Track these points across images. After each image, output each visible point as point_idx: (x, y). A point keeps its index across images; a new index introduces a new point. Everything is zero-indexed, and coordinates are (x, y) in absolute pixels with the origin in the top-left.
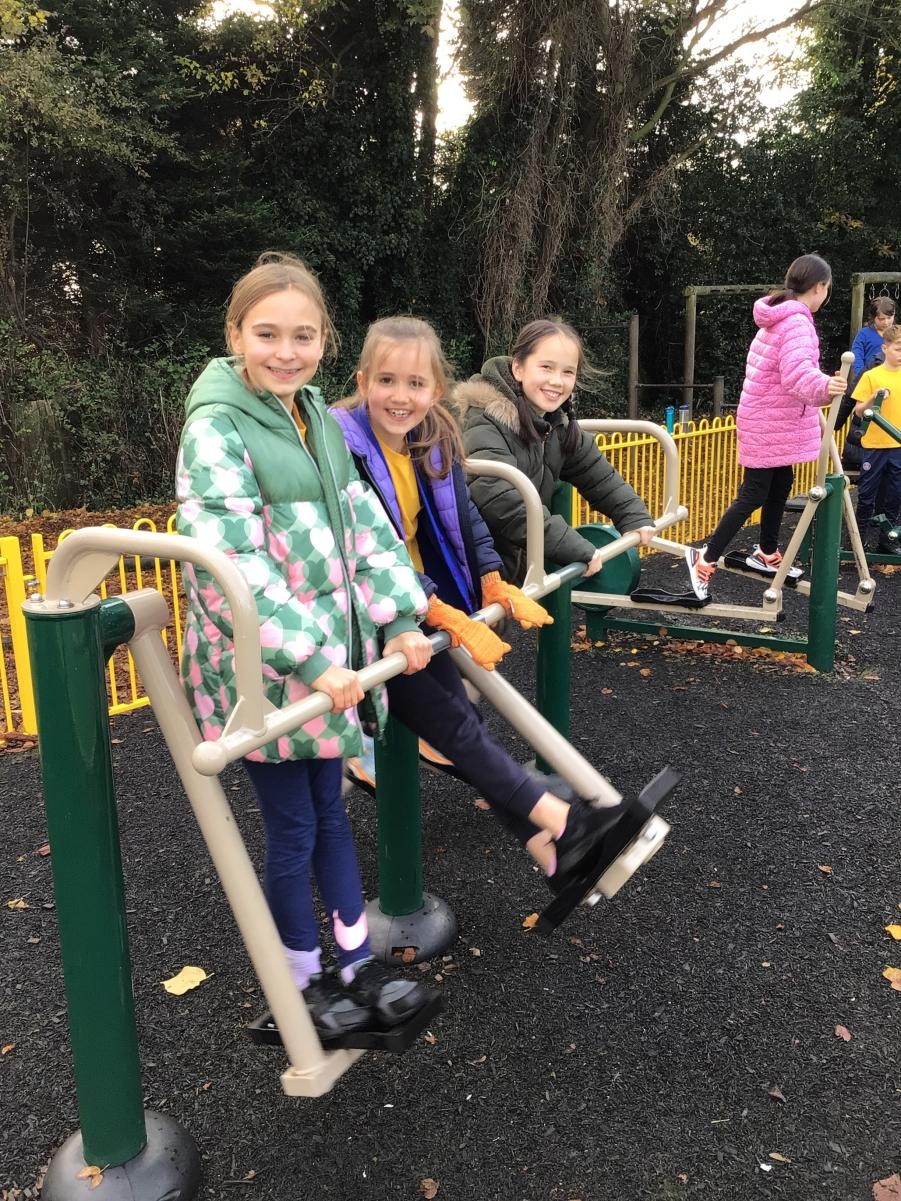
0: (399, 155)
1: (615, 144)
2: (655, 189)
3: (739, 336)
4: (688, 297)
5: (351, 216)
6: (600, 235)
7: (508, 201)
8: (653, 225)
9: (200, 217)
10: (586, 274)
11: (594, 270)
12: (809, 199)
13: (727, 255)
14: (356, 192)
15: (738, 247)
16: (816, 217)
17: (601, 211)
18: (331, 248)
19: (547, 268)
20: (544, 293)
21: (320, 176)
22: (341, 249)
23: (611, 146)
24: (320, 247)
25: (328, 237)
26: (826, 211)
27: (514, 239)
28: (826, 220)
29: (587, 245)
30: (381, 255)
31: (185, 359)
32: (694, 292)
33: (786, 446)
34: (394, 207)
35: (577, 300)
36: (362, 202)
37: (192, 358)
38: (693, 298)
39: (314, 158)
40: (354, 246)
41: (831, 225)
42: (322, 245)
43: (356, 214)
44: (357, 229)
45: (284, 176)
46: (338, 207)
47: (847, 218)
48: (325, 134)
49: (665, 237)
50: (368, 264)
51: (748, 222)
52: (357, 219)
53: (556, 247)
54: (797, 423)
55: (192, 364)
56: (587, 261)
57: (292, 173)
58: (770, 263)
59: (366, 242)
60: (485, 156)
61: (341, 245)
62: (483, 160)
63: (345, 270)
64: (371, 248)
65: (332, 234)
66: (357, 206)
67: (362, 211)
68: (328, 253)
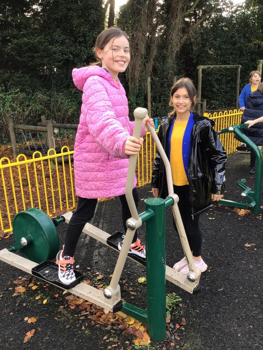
0: (93, 18)
1: (177, 15)
2: (191, 32)
3: (222, 84)
4: (199, 69)
5: (78, 41)
6: (171, 48)
7: (135, 35)
8: (191, 44)
9: (14, 41)
10: (167, 62)
11: (170, 61)
12: (247, 35)
13: (217, 55)
14: (79, 33)
15: (221, 52)
16: (250, 41)
17: (172, 39)
18: (71, 53)
19: (152, 60)
20: (151, 69)
21: (66, 27)
22: (74, 53)
23: (175, 16)
24: (66, 53)
25: (70, 49)
26: (254, 39)
27: (137, 49)
28: (254, 43)
29: (167, 51)
30: (89, 55)
31: (9, 94)
32: (201, 68)
33: (98, 183)
34: (93, 37)
35: (163, 71)
36: (82, 36)
37: (12, 93)
38: (201, 70)
39: (63, 21)
40: (79, 52)
41: (255, 44)
42: (67, 52)
43: (79, 41)
44: (81, 46)
45: (53, 27)
46: (74, 38)
47: (261, 42)
48: (66, 11)
49: (195, 48)
50: (84, 58)
51: (225, 43)
52: (80, 42)
53: (155, 52)
54: (104, 165)
55: (11, 95)
56: (167, 57)
57: (55, 26)
58: (233, 58)
59: (84, 51)
60: (125, 19)
61: (75, 51)
62: (125, 20)
63: (77, 61)
64: (85, 53)
65: (71, 48)
66: (80, 38)
67: (82, 39)
68: (70, 54)
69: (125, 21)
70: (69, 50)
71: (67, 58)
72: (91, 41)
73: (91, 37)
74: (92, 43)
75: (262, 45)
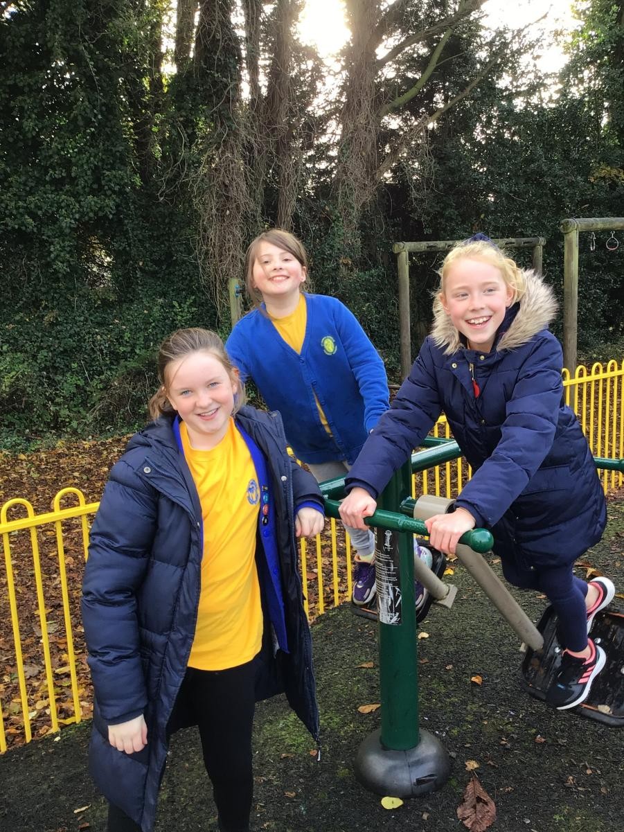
1: (359, 104)
4: (399, 254)
10: (334, 234)
11: (343, 231)
22: (40, 212)
24: (15, 211)
28: (596, 174)
35: (323, 259)
36: (60, 165)
41: (602, 179)
42: (17, 209)
43: (52, 177)
47: (619, 172)
53: (290, 207)
56: (334, 221)
58: (534, 218)
59: (68, 206)
60: (184, 114)
61: (40, 208)
62: (181, 116)
63: (50, 234)
64: (74, 211)
65: (31, 198)
66: (54, 170)
67: (58, 174)
68: (27, 217)
69: (182, 119)
70: (21, 203)
71: (17, 227)
72: (86, 178)
73: (85, 167)
74: (90, 182)
75: (623, 180)
